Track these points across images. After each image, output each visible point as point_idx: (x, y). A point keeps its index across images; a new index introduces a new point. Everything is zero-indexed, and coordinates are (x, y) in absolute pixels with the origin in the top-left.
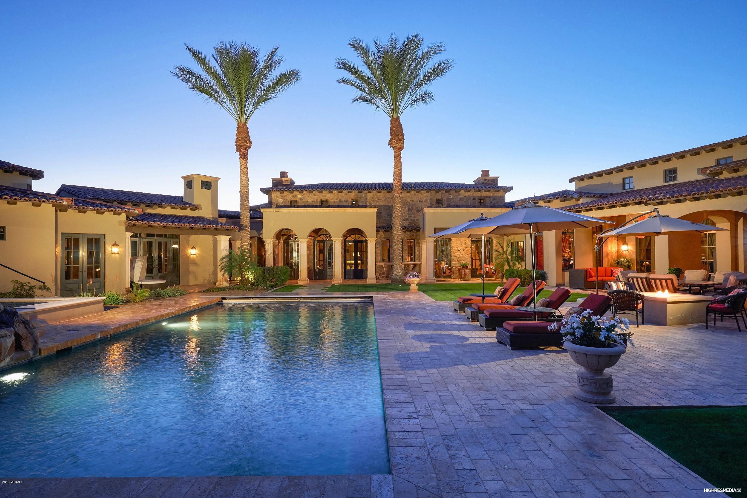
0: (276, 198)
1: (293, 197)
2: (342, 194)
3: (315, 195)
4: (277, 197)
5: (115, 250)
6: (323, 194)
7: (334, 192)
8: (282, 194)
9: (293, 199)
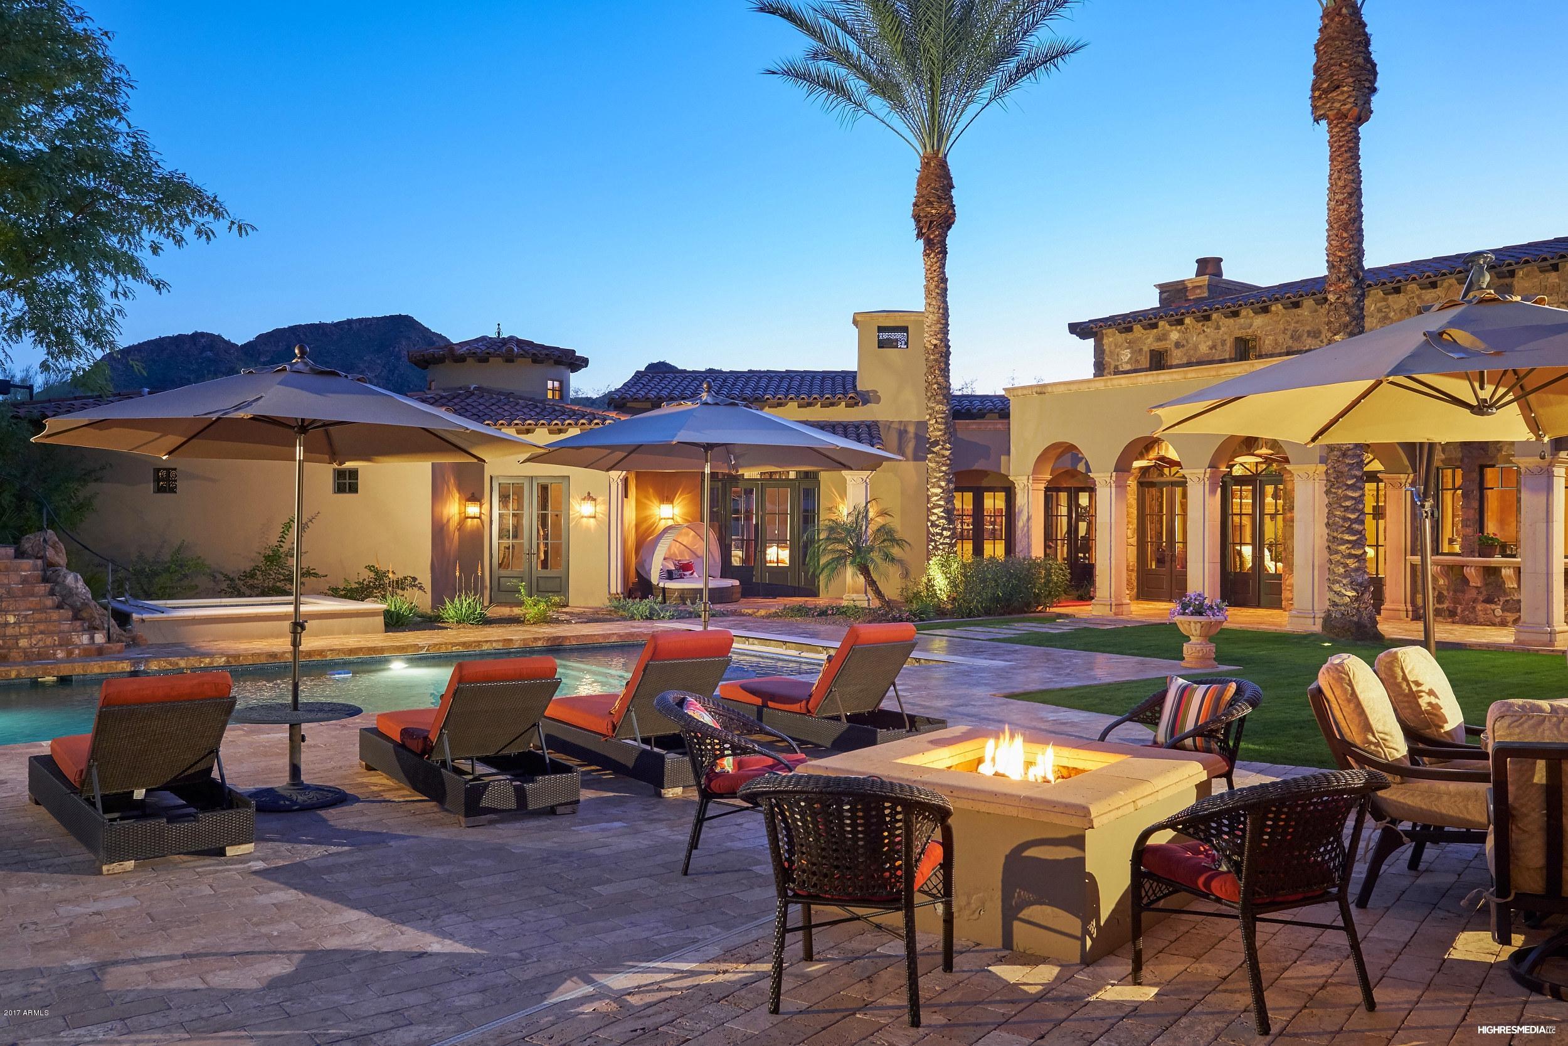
0: (1113, 347)
1: (1159, 339)
2: (1299, 311)
3: (1218, 328)
4: (1116, 346)
5: (587, 508)
6: (1241, 321)
7: (1273, 308)
8: (1130, 336)
9: (1157, 346)
